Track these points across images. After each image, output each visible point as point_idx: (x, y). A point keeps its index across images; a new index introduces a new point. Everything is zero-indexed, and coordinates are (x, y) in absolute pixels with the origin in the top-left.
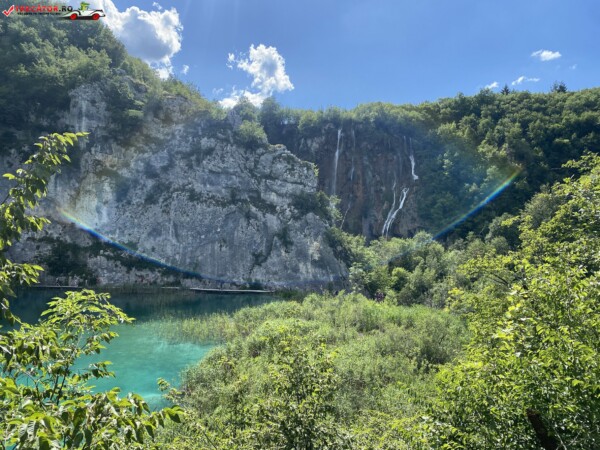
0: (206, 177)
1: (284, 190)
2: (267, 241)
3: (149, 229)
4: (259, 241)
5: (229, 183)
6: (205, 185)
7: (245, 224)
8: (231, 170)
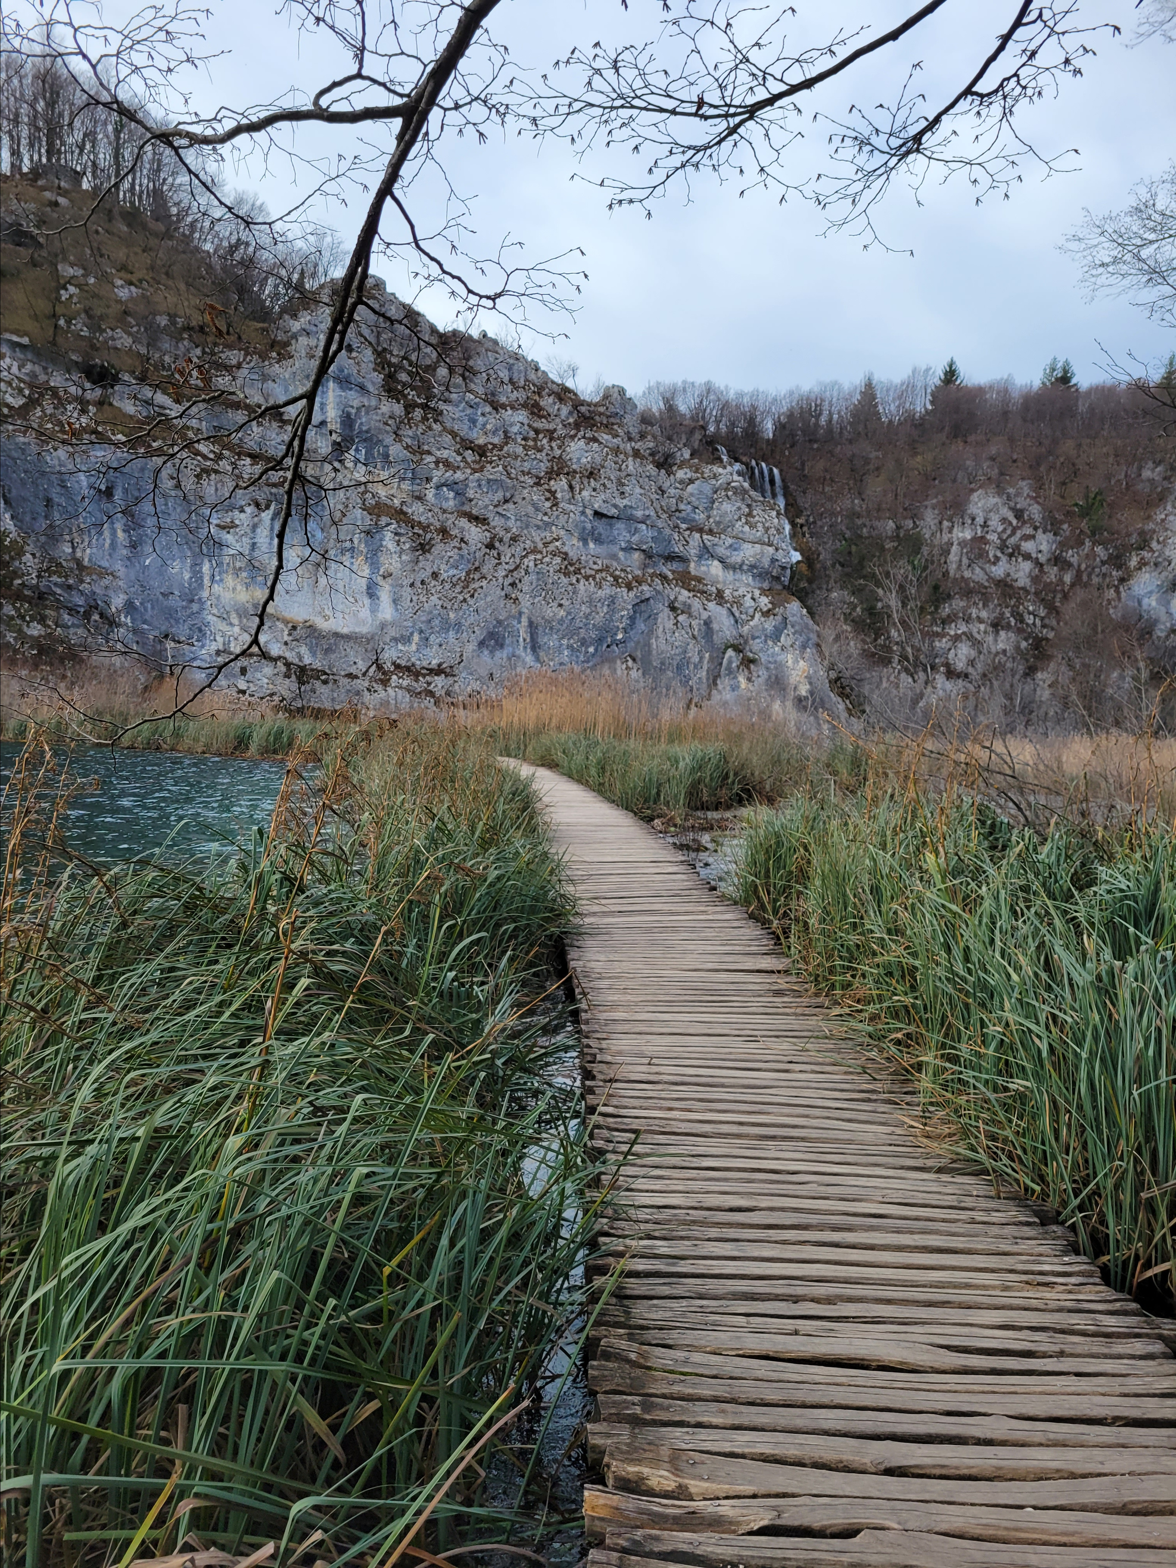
0: (589, 526)
1: (736, 558)
2: (711, 659)
3: (480, 634)
4: (696, 659)
5: (635, 539)
6: (585, 542)
7: (670, 624)
8: (639, 514)
